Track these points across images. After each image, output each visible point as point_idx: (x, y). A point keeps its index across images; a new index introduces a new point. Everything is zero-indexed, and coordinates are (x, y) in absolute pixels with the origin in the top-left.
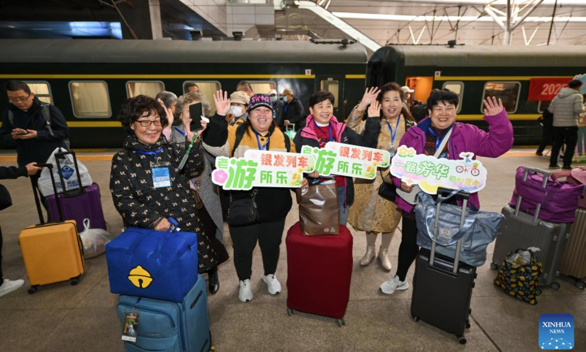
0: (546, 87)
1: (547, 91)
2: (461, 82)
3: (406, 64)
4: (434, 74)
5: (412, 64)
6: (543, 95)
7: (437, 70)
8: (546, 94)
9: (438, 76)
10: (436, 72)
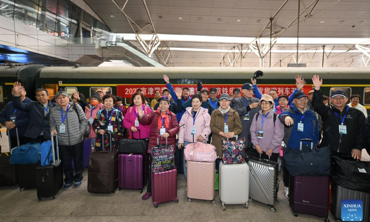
0: (127, 90)
1: (128, 92)
2: (76, 87)
3: (41, 76)
4: (58, 83)
5: (44, 77)
6: (126, 95)
7: (60, 81)
8: (128, 94)
9: (61, 84)
10: (59, 82)
